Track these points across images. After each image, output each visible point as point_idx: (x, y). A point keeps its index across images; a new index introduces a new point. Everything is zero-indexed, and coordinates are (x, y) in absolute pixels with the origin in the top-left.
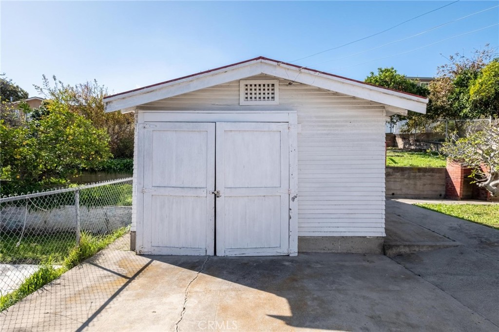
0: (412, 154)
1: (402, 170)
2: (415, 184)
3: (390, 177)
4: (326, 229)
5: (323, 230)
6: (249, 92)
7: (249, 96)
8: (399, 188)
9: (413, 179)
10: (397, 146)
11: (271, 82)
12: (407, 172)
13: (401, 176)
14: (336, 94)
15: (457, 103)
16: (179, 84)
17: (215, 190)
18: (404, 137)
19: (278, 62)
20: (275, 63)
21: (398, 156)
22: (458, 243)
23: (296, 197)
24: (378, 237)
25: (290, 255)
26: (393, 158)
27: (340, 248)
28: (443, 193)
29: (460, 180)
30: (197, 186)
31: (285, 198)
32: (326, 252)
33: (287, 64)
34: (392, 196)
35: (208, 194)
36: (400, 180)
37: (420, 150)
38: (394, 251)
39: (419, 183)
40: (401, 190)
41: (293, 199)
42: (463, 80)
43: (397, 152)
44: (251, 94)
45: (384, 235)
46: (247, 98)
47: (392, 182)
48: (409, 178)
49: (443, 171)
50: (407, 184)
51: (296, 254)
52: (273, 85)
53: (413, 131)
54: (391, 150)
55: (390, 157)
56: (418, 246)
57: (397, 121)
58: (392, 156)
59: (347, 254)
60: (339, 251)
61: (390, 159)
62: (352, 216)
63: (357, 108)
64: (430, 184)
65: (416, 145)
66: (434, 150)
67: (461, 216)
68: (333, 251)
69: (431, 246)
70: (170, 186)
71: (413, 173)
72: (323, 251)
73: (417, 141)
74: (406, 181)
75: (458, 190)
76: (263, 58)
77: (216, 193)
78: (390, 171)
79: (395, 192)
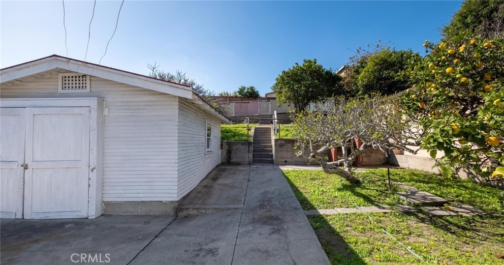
1: (292, 141)
3: (282, 148)
4: (128, 195)
6: (68, 82)
8: (290, 157)
13: (292, 146)
17: (24, 163)
20: (65, 60)
23: (95, 168)
24: (172, 201)
25: (89, 218)
27: (140, 211)
31: (86, 169)
32: (128, 214)
34: (284, 163)
35: (19, 167)
36: (291, 150)
38: (185, 213)
40: (292, 158)
41: (92, 170)
44: (69, 84)
45: (178, 199)
46: (66, 87)
47: (285, 152)
51: (94, 217)
52: (86, 77)
60: (139, 214)
63: (154, 94)
68: (134, 214)
72: (125, 214)
76: (56, 56)
78: (283, 142)
79: (287, 160)
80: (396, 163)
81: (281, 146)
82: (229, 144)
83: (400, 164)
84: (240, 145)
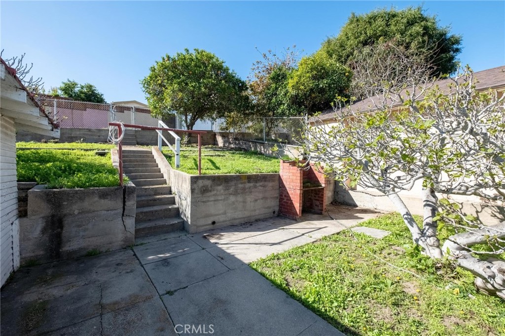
0: (233, 153)
1: (225, 180)
2: (244, 202)
3: (208, 194)
8: (221, 212)
9: (242, 193)
10: (218, 145)
12: (233, 183)
13: (225, 190)
15: (274, 98)
18: (224, 136)
21: (219, 156)
26: (213, 159)
28: (276, 209)
29: (298, 192)
34: (212, 226)
36: (223, 197)
37: (240, 149)
39: (249, 198)
40: (225, 213)
43: (217, 151)
47: (212, 203)
48: (236, 193)
49: (276, 178)
50: (234, 203)
53: (232, 130)
54: (211, 148)
55: (209, 157)
57: (217, 118)
58: (212, 156)
61: (209, 160)
64: (262, 199)
65: (235, 143)
66: (253, 149)
71: (242, 183)
73: (236, 139)
74: (232, 198)
75: (297, 206)
78: (208, 183)
79: (215, 219)
80: (351, 202)
81: (205, 190)
82: (55, 199)
83: (358, 203)
84: (96, 199)
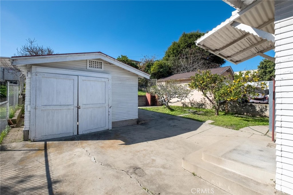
4: (120, 118)
5: (119, 118)
6: (91, 64)
7: (91, 66)
11: (100, 61)
14: (123, 69)
16: (61, 56)
17: (78, 106)
19: (107, 55)
20: (106, 56)
22: (155, 118)
23: (111, 107)
24: (136, 119)
25: (109, 129)
27: (125, 124)
28: (145, 104)
29: (150, 100)
30: (68, 104)
31: (107, 108)
32: (120, 126)
33: (111, 57)
35: (75, 108)
38: (141, 123)
41: (110, 108)
42: (149, 65)
44: (92, 65)
45: (138, 118)
46: (90, 66)
49: (145, 96)
51: (111, 128)
52: (101, 63)
56: (147, 120)
59: (127, 126)
62: (128, 113)
63: (130, 75)
64: (141, 101)
67: (153, 111)
68: (123, 126)
69: (150, 120)
70: (53, 105)
75: (150, 103)
76: (101, 53)
77: (78, 107)
